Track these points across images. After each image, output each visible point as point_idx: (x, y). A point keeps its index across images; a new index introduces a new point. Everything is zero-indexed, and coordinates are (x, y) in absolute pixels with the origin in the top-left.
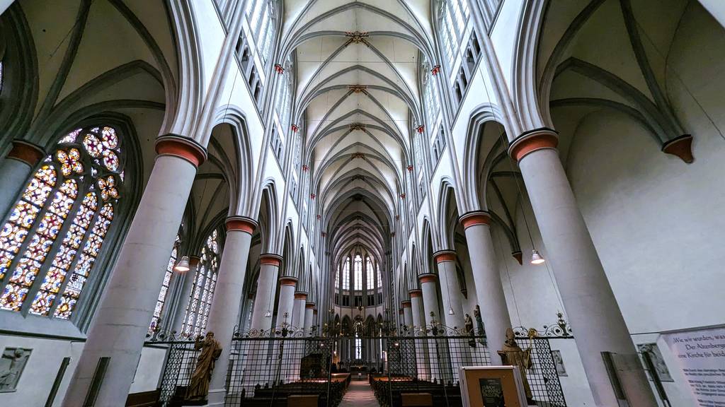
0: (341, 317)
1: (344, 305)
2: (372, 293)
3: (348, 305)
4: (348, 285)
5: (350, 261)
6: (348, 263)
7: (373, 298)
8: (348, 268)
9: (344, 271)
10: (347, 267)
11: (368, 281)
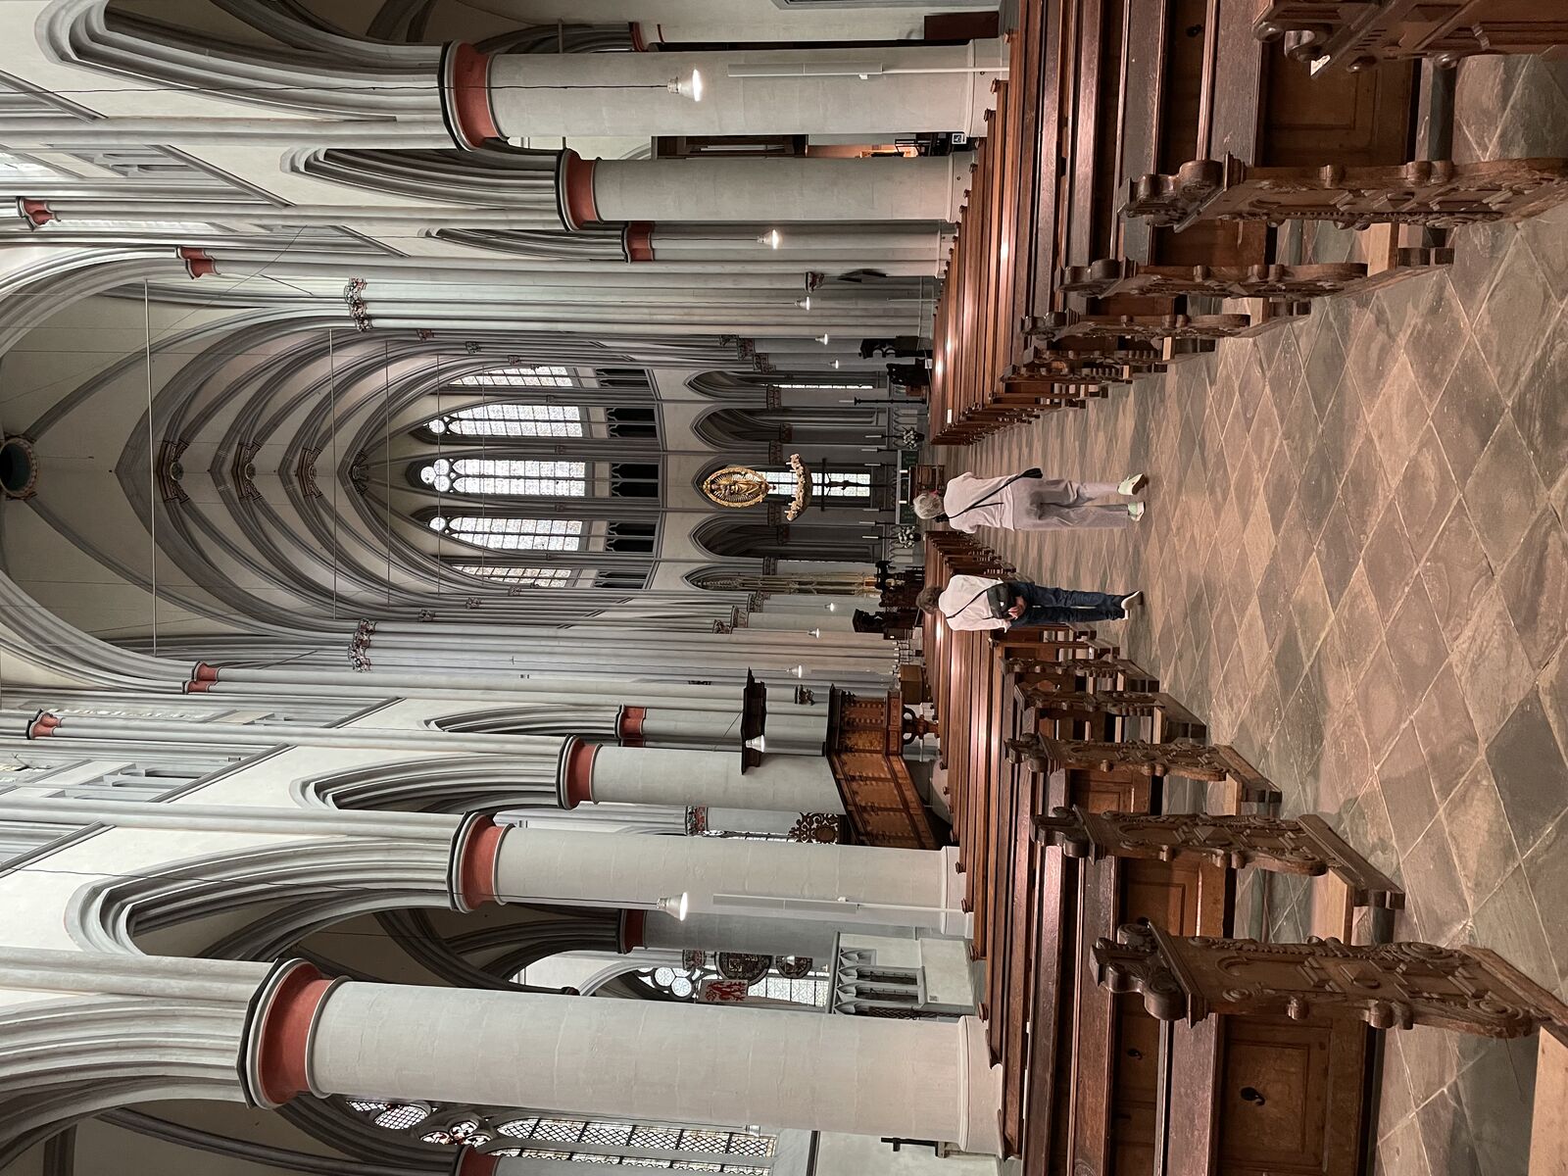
0: (700, 557)
1: (647, 547)
2: (599, 414)
3: (650, 529)
4: (559, 526)
5: (449, 514)
6: (455, 524)
7: (620, 414)
8: (484, 524)
9: (494, 543)
10: (478, 532)
11: (544, 430)
